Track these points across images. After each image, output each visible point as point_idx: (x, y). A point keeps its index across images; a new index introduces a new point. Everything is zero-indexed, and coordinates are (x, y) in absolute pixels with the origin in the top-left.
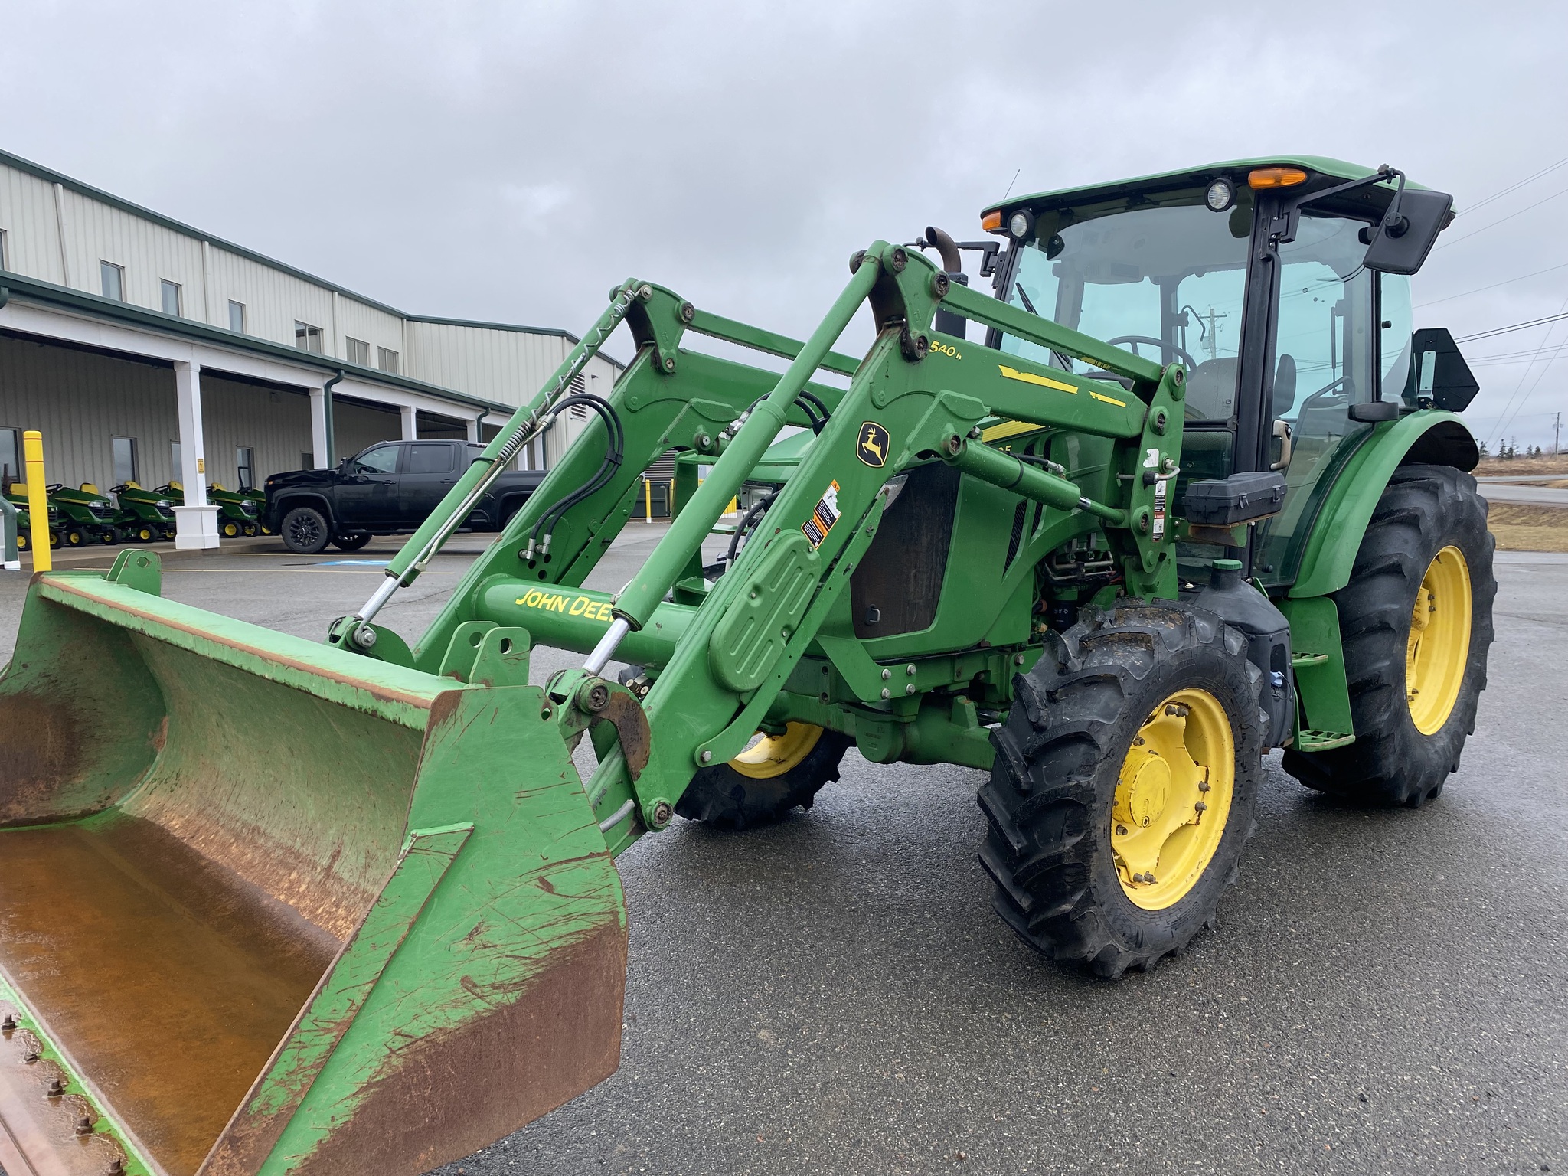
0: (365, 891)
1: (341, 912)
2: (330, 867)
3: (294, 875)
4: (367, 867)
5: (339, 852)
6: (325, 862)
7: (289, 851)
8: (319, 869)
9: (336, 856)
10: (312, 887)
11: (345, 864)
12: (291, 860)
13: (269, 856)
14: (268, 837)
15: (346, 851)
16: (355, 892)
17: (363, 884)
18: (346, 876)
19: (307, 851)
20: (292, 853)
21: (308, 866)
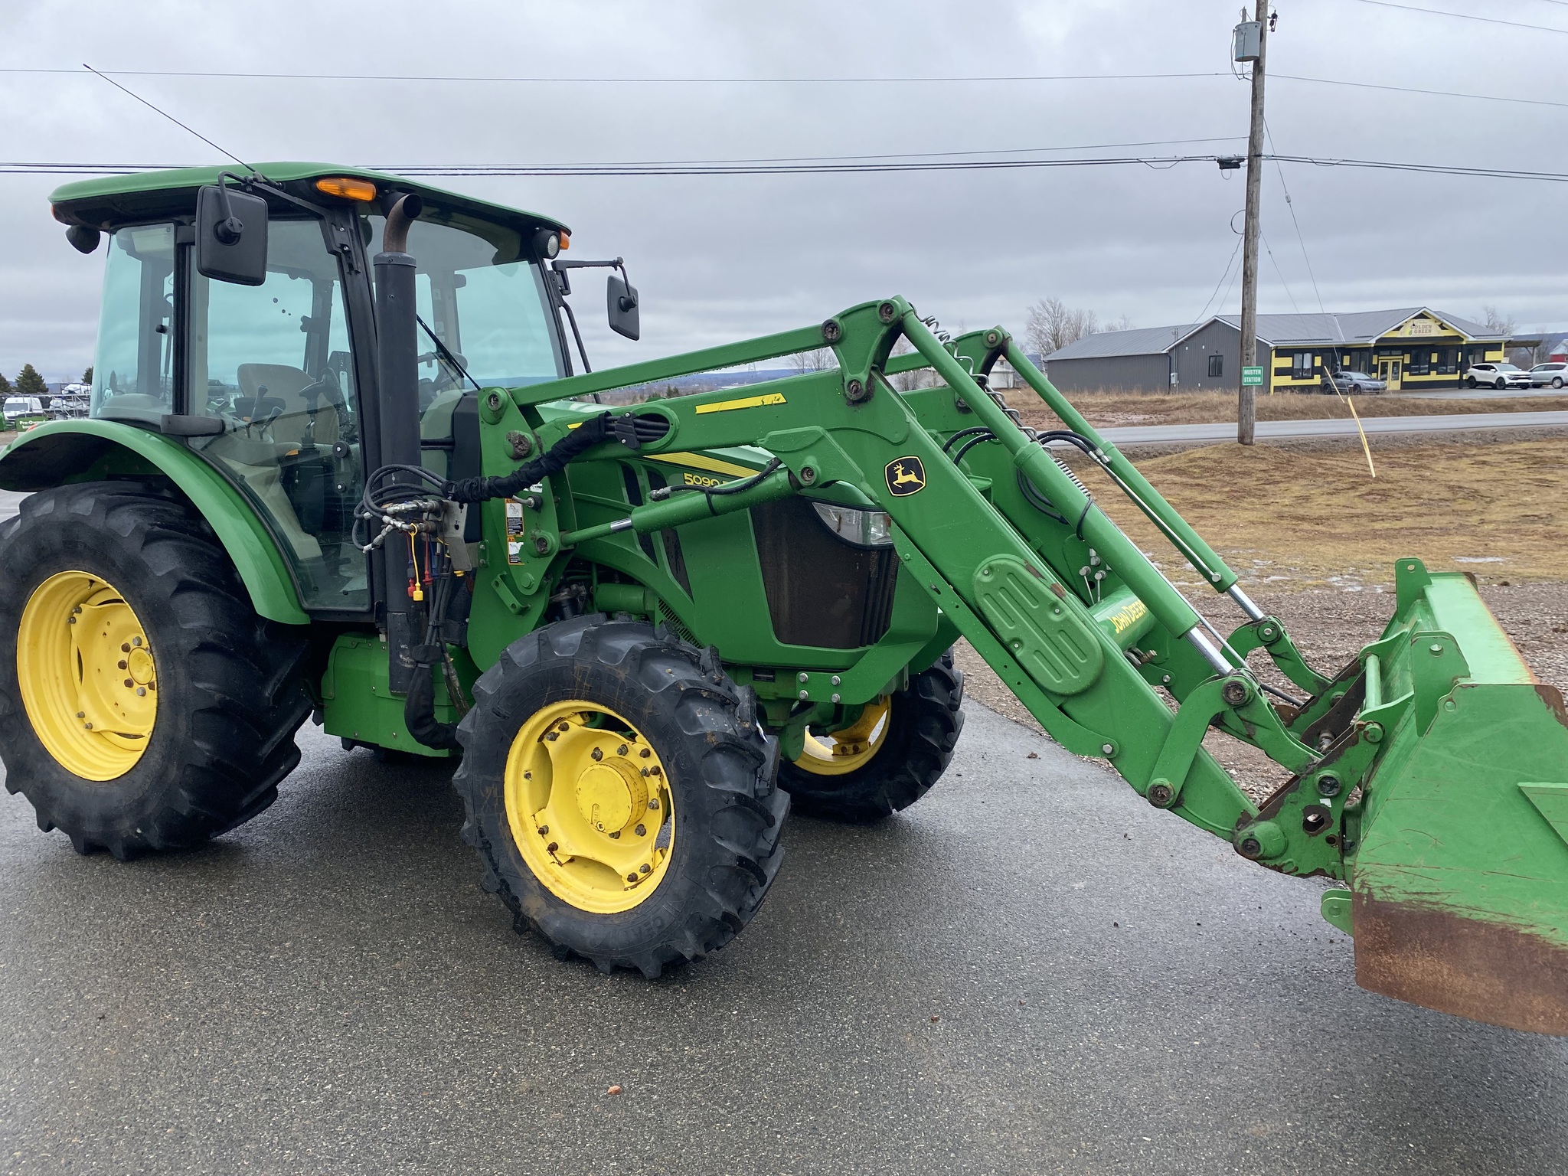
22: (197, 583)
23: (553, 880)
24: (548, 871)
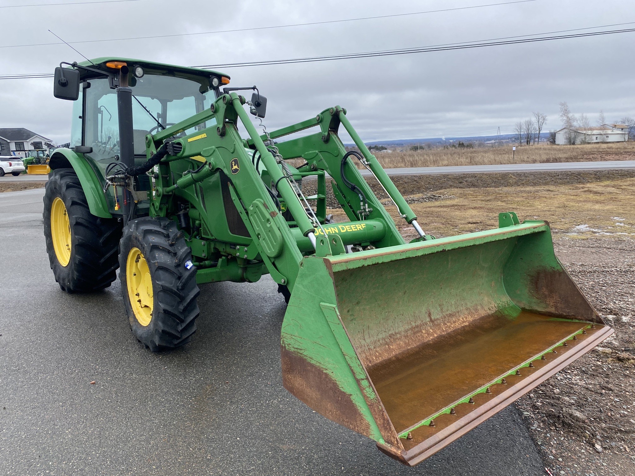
0: (447, 315)
1: (448, 324)
2: (431, 319)
3: (424, 332)
4: (442, 310)
5: (430, 313)
6: (428, 319)
7: (412, 329)
8: (428, 323)
9: (430, 315)
10: (433, 328)
11: (434, 314)
12: (416, 330)
13: (408, 336)
14: (399, 333)
15: (432, 311)
16: (445, 317)
17: (444, 314)
18: (438, 317)
19: (419, 323)
20: (414, 328)
21: (424, 325)
22: (78, 203)
23: (137, 312)
24: (137, 309)
